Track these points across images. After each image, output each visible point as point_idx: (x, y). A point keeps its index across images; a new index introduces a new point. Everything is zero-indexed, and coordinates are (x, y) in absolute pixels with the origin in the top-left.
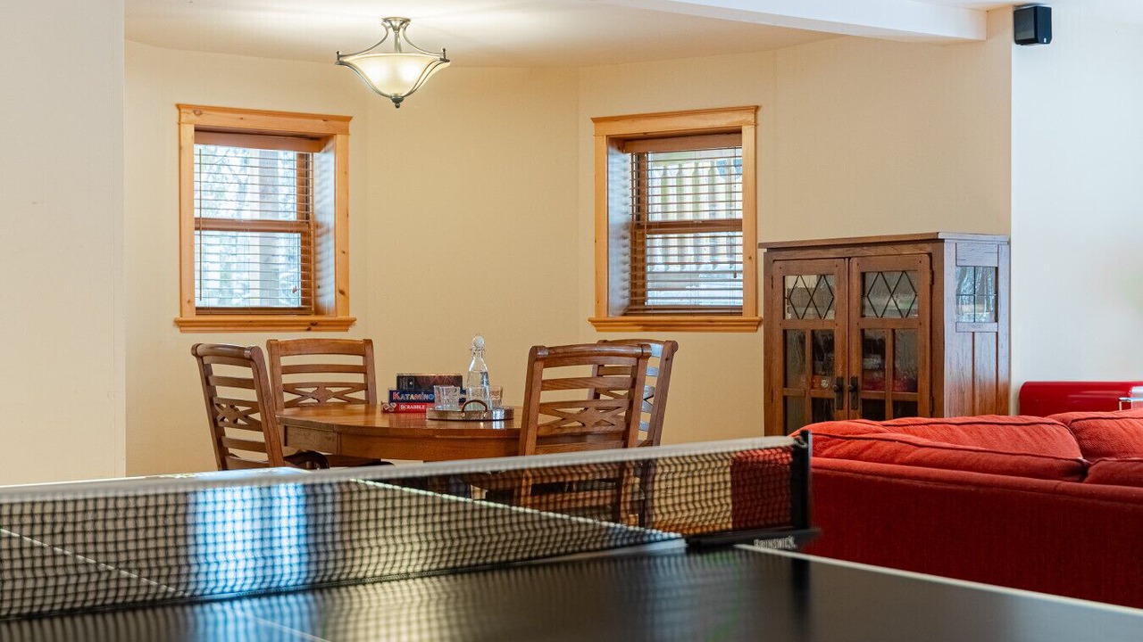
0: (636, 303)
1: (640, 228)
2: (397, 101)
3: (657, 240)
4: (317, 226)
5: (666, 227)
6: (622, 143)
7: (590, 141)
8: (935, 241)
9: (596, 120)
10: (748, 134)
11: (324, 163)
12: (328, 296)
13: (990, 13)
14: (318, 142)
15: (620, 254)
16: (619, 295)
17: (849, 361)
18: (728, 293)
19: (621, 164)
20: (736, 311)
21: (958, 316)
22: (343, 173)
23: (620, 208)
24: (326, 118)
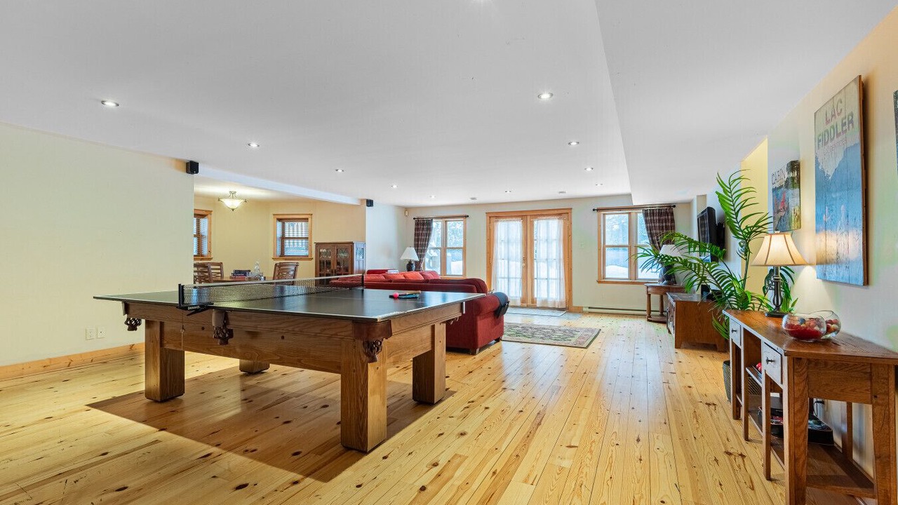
0: (282, 255)
1: (283, 238)
2: (233, 210)
3: (287, 241)
4: (202, 236)
5: (289, 238)
6: (279, 220)
7: (272, 220)
8: (352, 243)
9: (274, 215)
10: (310, 220)
11: (204, 222)
12: (205, 252)
13: (362, 200)
14: (203, 216)
15: (279, 243)
16: (279, 253)
17: (334, 266)
18: (304, 253)
19: (279, 224)
20: (308, 256)
21: (357, 257)
22: (210, 224)
23: (279, 234)
24: (206, 211)
